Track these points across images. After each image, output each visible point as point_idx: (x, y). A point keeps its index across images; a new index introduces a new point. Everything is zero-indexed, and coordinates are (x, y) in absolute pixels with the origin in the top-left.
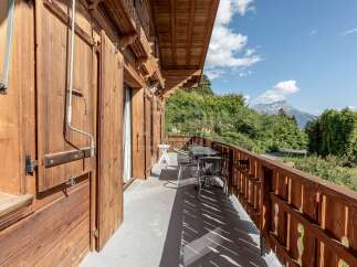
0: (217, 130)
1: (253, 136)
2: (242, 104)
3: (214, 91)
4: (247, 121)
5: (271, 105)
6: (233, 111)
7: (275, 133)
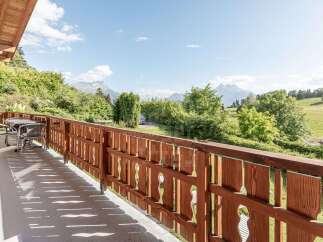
0: (34, 106)
1: (72, 111)
2: (61, 82)
3: (29, 63)
4: (67, 98)
5: (90, 84)
6: (52, 88)
7: (91, 108)
